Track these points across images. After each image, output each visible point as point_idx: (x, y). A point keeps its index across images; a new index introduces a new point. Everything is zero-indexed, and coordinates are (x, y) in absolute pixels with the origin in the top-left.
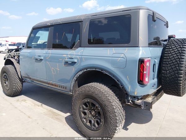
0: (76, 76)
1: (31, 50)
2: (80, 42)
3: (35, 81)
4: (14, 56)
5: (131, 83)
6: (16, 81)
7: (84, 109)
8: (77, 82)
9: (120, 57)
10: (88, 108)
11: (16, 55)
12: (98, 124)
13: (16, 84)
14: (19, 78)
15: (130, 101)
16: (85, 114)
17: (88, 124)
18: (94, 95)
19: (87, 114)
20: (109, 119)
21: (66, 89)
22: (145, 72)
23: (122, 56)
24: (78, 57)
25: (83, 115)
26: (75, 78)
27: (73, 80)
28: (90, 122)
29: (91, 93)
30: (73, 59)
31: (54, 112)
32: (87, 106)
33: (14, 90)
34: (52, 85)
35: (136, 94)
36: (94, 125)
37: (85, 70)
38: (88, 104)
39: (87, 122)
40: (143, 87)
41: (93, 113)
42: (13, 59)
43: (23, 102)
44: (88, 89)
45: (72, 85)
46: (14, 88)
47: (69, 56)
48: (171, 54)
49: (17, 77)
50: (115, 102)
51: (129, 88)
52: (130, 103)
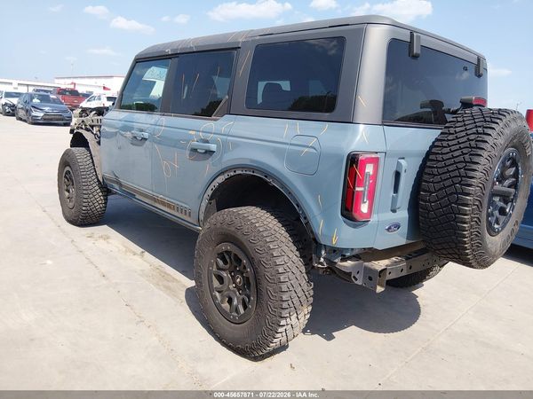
0: (212, 186)
1: (127, 114)
2: (230, 102)
3: (137, 196)
4: (92, 127)
5: (325, 212)
6: (91, 187)
7: (219, 269)
8: (213, 202)
9: (308, 147)
10: (228, 266)
11: (95, 123)
12: (245, 307)
13: (91, 196)
14: (98, 181)
15: (322, 260)
16: (221, 279)
17: (226, 306)
18: (239, 235)
19: (226, 281)
20: (266, 298)
21: (190, 216)
22: (357, 189)
23: (313, 142)
24: (219, 138)
25: (216, 283)
26: (210, 192)
27: (206, 196)
28: (230, 301)
29: (233, 229)
30: (207, 142)
31: (165, 273)
32: (225, 262)
33: (84, 208)
34: (163, 203)
35: (334, 242)
36: (237, 310)
37: (232, 174)
38: (227, 257)
39: (222, 302)
40: (355, 227)
41: (238, 280)
42: (89, 133)
43: (102, 241)
44: (228, 219)
45: (203, 209)
46: (84, 204)
47: (201, 134)
48: (447, 150)
49: (94, 177)
50: (286, 258)
51: (319, 226)
52: (321, 264)
